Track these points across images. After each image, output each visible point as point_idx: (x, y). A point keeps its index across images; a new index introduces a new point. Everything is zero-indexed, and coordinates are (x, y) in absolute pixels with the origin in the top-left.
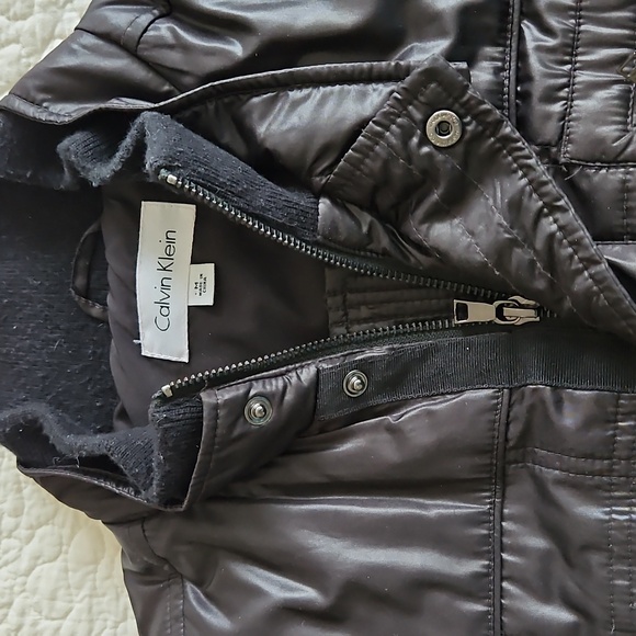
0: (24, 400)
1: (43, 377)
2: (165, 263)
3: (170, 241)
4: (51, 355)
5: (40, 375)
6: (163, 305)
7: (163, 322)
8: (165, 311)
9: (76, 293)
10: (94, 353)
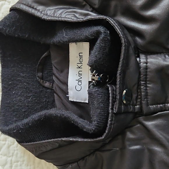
0: (16, 121)
1: (25, 111)
2: (79, 65)
3: (81, 57)
4: (29, 102)
5: (23, 110)
6: (79, 81)
7: (78, 88)
8: (80, 83)
9: (39, 78)
10: (46, 101)
